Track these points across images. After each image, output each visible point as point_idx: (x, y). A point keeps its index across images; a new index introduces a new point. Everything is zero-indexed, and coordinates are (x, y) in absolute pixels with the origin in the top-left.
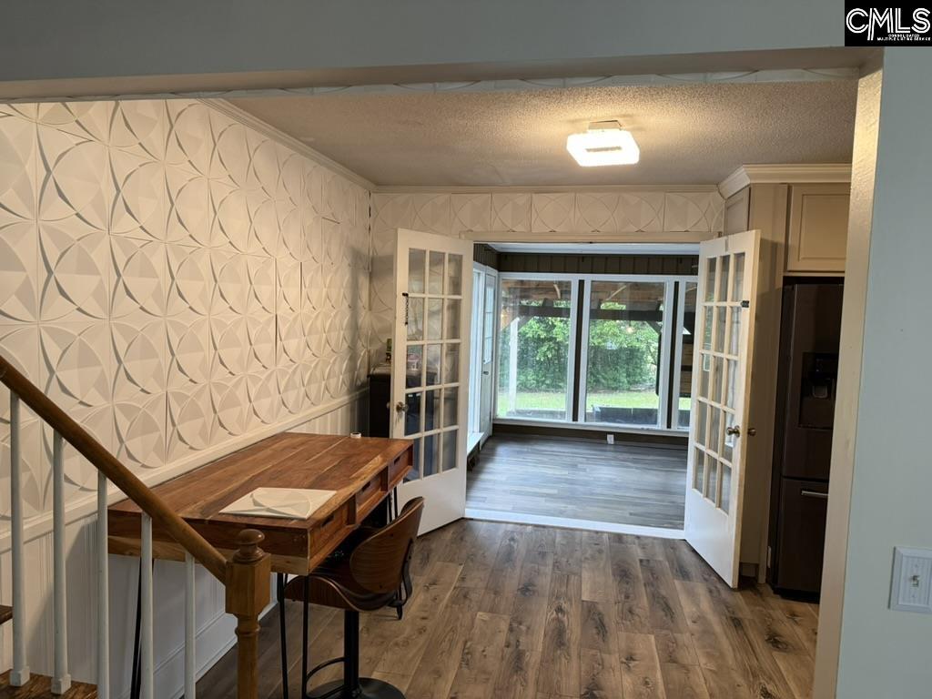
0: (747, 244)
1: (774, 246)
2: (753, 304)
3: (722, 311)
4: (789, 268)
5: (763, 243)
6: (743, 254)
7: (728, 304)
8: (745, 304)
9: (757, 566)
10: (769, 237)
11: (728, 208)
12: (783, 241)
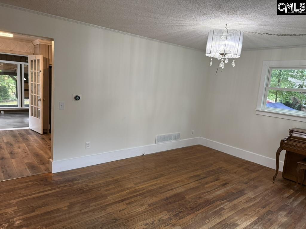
0: (40, 57)
1: (46, 59)
2: (42, 71)
3: (35, 73)
4: (50, 64)
5: (44, 58)
6: (39, 60)
7: (36, 71)
8: (40, 71)
9: (47, 129)
10: (45, 56)
11: (35, 48)
12: (48, 58)
